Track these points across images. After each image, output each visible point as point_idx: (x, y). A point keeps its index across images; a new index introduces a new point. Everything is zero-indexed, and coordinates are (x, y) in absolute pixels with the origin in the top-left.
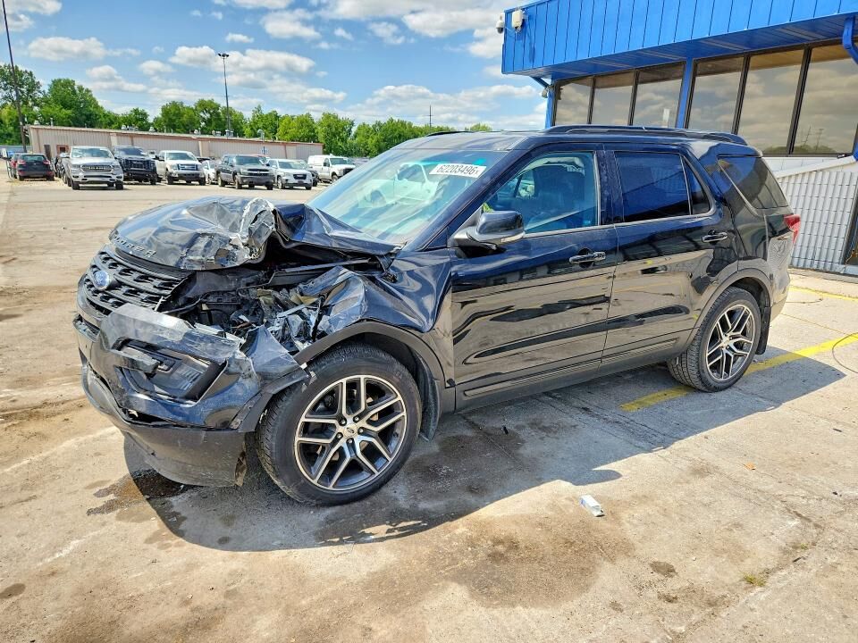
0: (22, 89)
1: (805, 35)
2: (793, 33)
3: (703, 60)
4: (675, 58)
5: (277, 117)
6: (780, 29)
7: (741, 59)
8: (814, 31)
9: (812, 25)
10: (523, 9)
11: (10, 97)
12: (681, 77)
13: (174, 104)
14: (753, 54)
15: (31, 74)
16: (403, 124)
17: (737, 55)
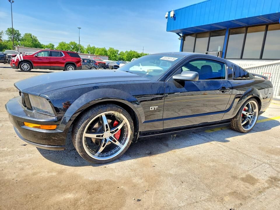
0: (15, 35)
1: (266, 20)
2: (262, 19)
3: (232, 29)
4: (223, 28)
5: (95, 48)
6: (258, 18)
7: (245, 28)
8: (269, 19)
9: (268, 16)
10: (174, 11)
11: (11, 38)
12: (225, 35)
13: (63, 42)
14: (249, 27)
15: (18, 31)
16: (135, 52)
17: (243, 27)
